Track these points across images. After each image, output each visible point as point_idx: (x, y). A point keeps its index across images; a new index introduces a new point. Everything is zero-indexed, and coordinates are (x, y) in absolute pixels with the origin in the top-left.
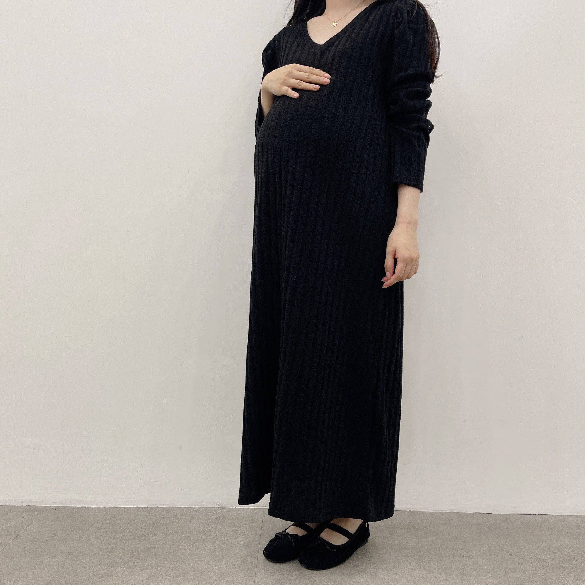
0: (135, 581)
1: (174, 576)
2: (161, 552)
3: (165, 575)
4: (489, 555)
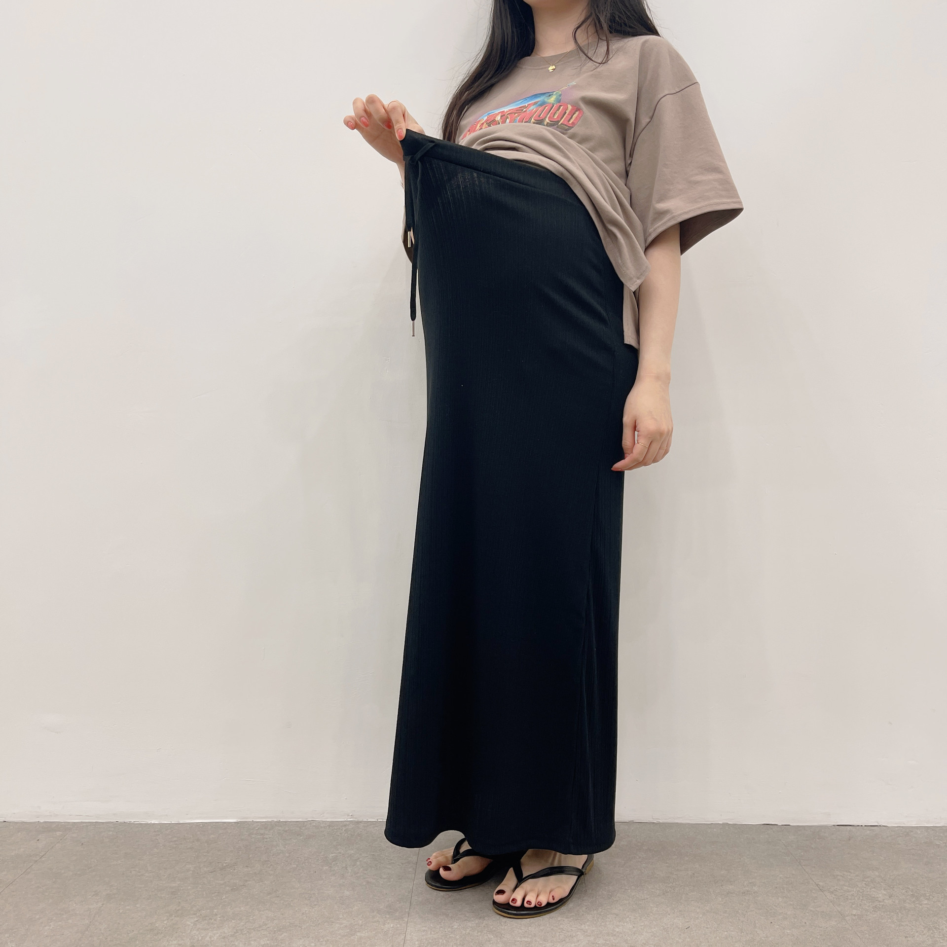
0: (212, 939)
1: (275, 931)
2: (257, 893)
3: (261, 929)
4: (786, 891)
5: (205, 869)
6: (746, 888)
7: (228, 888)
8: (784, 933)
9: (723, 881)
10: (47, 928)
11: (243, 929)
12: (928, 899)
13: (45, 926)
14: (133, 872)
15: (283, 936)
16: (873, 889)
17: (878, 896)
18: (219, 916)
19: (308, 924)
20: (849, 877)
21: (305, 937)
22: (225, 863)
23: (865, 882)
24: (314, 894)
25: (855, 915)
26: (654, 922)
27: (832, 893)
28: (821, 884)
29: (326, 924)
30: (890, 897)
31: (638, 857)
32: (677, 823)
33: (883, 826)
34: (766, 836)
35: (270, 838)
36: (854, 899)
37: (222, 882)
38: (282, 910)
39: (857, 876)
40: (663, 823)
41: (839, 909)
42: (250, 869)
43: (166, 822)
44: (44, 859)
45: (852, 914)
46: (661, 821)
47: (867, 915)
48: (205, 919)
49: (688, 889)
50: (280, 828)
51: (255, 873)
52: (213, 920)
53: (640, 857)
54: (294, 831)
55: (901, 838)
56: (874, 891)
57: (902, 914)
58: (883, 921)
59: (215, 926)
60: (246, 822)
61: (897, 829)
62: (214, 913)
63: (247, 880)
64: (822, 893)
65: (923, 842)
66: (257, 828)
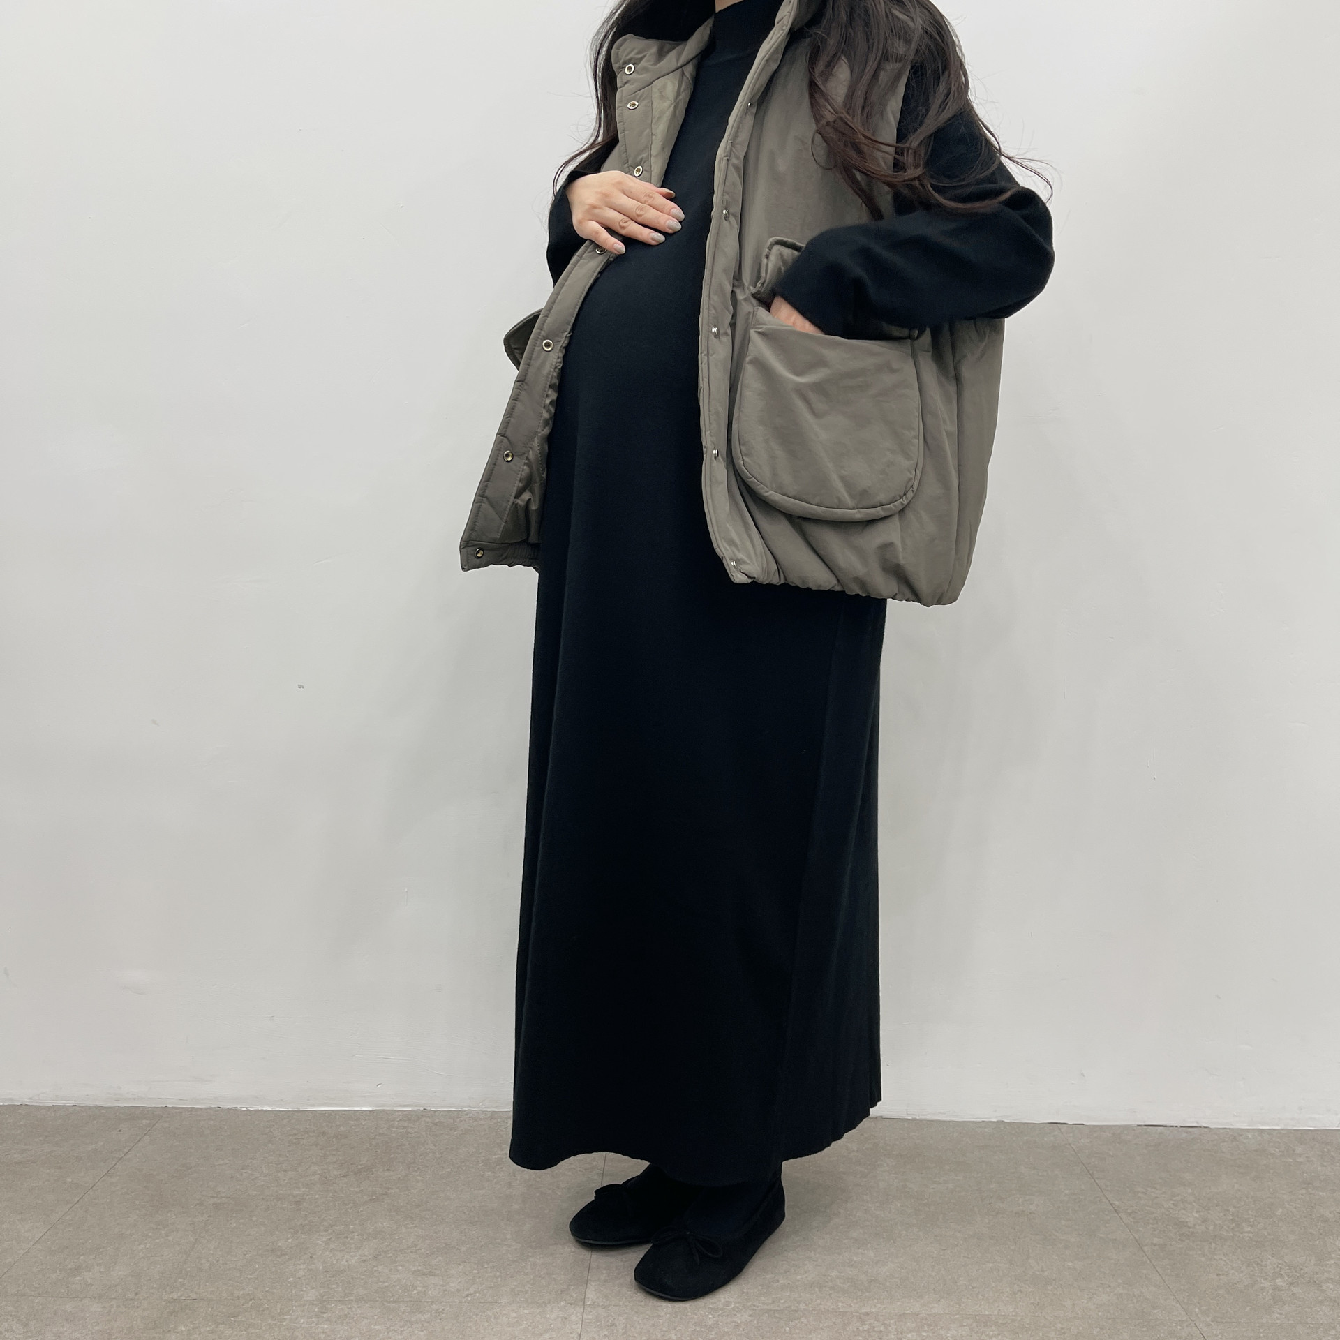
5: (336, 1173)
6: (1021, 1207)
7: (365, 1197)
8: (1064, 1266)
9: (991, 1197)
10: (143, 1246)
11: (388, 1251)
12: (1252, 1227)
13: (139, 1245)
14: (244, 1174)
15: (437, 1260)
16: (1183, 1211)
17: (1187, 1220)
18: (357, 1233)
19: (468, 1246)
20: (1152, 1194)
21: (465, 1262)
22: (361, 1165)
23: (1172, 1202)
24: (474, 1207)
25: (1155, 1245)
26: (902, 1249)
27: (1130, 1214)
28: (1117, 1203)
29: (490, 1246)
30: (1203, 1222)
31: (885, 1165)
32: (938, 1122)
33: (1205, 1127)
34: (1052, 1138)
35: (415, 1132)
36: (1157, 1223)
37: (357, 1189)
38: (434, 1227)
39: (1164, 1193)
40: (921, 1121)
41: (1136, 1236)
42: (392, 1173)
43: (281, 1109)
44: (128, 1156)
45: (1152, 1243)
46: (918, 1118)
47: (1171, 1245)
48: (338, 1238)
49: (946, 1207)
50: (428, 1120)
51: (399, 1178)
52: (349, 1239)
53: (888, 1165)
54: (445, 1124)
55: (1225, 1144)
56: (1183, 1214)
57: (1216, 1244)
58: (1191, 1253)
59: (353, 1246)
60: (384, 1110)
61: (1222, 1131)
62: (350, 1230)
63: (388, 1189)
64: (1116, 1215)
65: (1253, 1149)
66: (398, 1119)
